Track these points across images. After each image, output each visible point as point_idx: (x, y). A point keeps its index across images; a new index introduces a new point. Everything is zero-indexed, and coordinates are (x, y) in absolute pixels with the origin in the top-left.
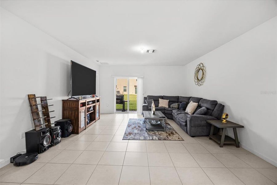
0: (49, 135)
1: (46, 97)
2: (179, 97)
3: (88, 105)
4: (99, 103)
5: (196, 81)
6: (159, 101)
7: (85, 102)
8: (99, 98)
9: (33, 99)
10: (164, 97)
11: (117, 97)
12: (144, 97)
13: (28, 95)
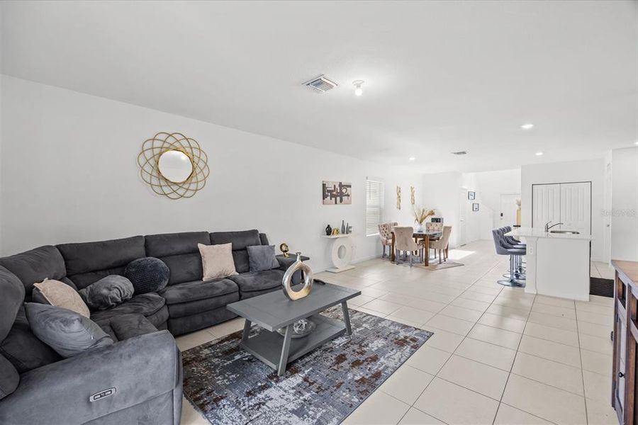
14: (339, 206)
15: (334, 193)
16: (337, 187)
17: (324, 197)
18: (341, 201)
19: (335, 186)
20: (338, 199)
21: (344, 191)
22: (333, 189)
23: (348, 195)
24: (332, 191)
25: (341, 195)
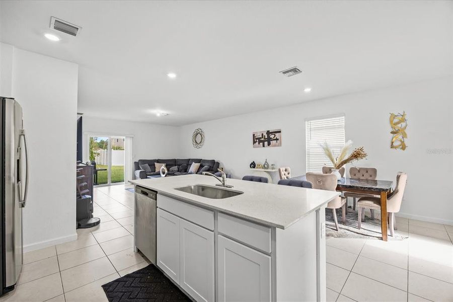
2: (175, 159)
5: (195, 144)
6: (155, 165)
10: (159, 161)
12: (135, 162)
14: (267, 148)
15: (262, 139)
16: (265, 134)
17: (254, 142)
18: (269, 144)
19: (262, 134)
20: (266, 143)
21: (272, 136)
22: (261, 136)
23: (277, 139)
24: (260, 138)
25: (269, 140)
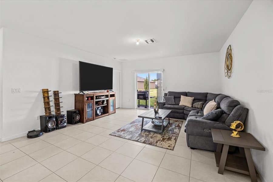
0: (55, 120)
1: (58, 91)
2: (207, 93)
3: (96, 99)
4: (114, 98)
5: (226, 71)
6: (180, 98)
7: (93, 96)
8: (114, 93)
9: (46, 93)
10: (188, 94)
11: (138, 93)
12: (165, 93)
13: (42, 89)
